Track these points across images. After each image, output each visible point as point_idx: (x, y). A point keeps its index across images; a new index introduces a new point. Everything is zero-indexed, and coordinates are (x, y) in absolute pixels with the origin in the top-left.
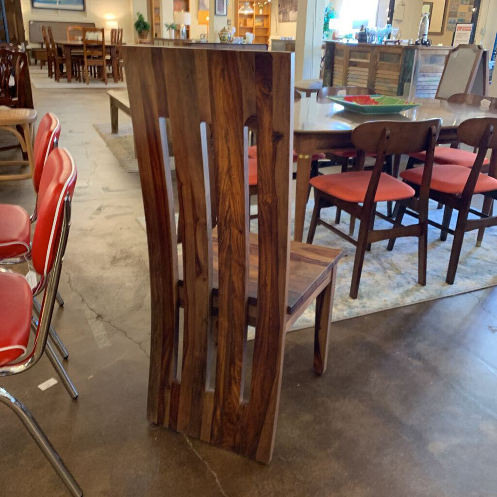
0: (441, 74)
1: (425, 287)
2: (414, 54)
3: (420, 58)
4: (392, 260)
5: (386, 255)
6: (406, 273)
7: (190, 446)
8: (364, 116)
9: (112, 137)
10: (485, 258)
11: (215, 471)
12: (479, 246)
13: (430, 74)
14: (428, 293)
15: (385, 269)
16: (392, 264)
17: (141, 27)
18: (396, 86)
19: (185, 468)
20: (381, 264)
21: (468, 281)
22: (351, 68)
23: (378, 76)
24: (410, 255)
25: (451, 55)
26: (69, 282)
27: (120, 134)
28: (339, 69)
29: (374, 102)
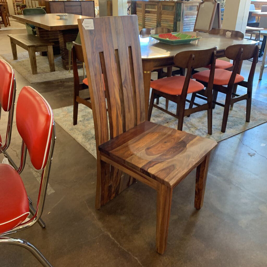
0: (196, 16)
1: (212, 135)
2: (181, 5)
3: (185, 8)
4: (191, 122)
5: (188, 120)
6: (200, 128)
7: (118, 244)
8: (173, 46)
9: (14, 62)
10: (236, 116)
11: (136, 256)
12: (232, 110)
13: (190, 16)
14: (214, 138)
15: (189, 128)
16: (192, 125)
18: (173, 23)
19: (119, 258)
21: (232, 130)
22: (146, 14)
23: (162, 18)
24: (199, 118)
25: (201, 6)
26: (17, 156)
27: (19, 60)
28: (139, 15)
29: (175, 37)
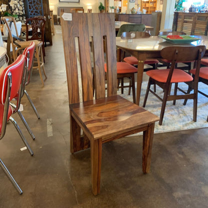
1: (196, 122)
4: (184, 110)
5: (182, 107)
6: (189, 115)
11: (77, 191)
14: (197, 125)
15: (179, 113)
17: (101, 8)
20: (178, 111)
22: (184, 24)
23: (196, 27)
28: (179, 24)
29: (181, 38)
